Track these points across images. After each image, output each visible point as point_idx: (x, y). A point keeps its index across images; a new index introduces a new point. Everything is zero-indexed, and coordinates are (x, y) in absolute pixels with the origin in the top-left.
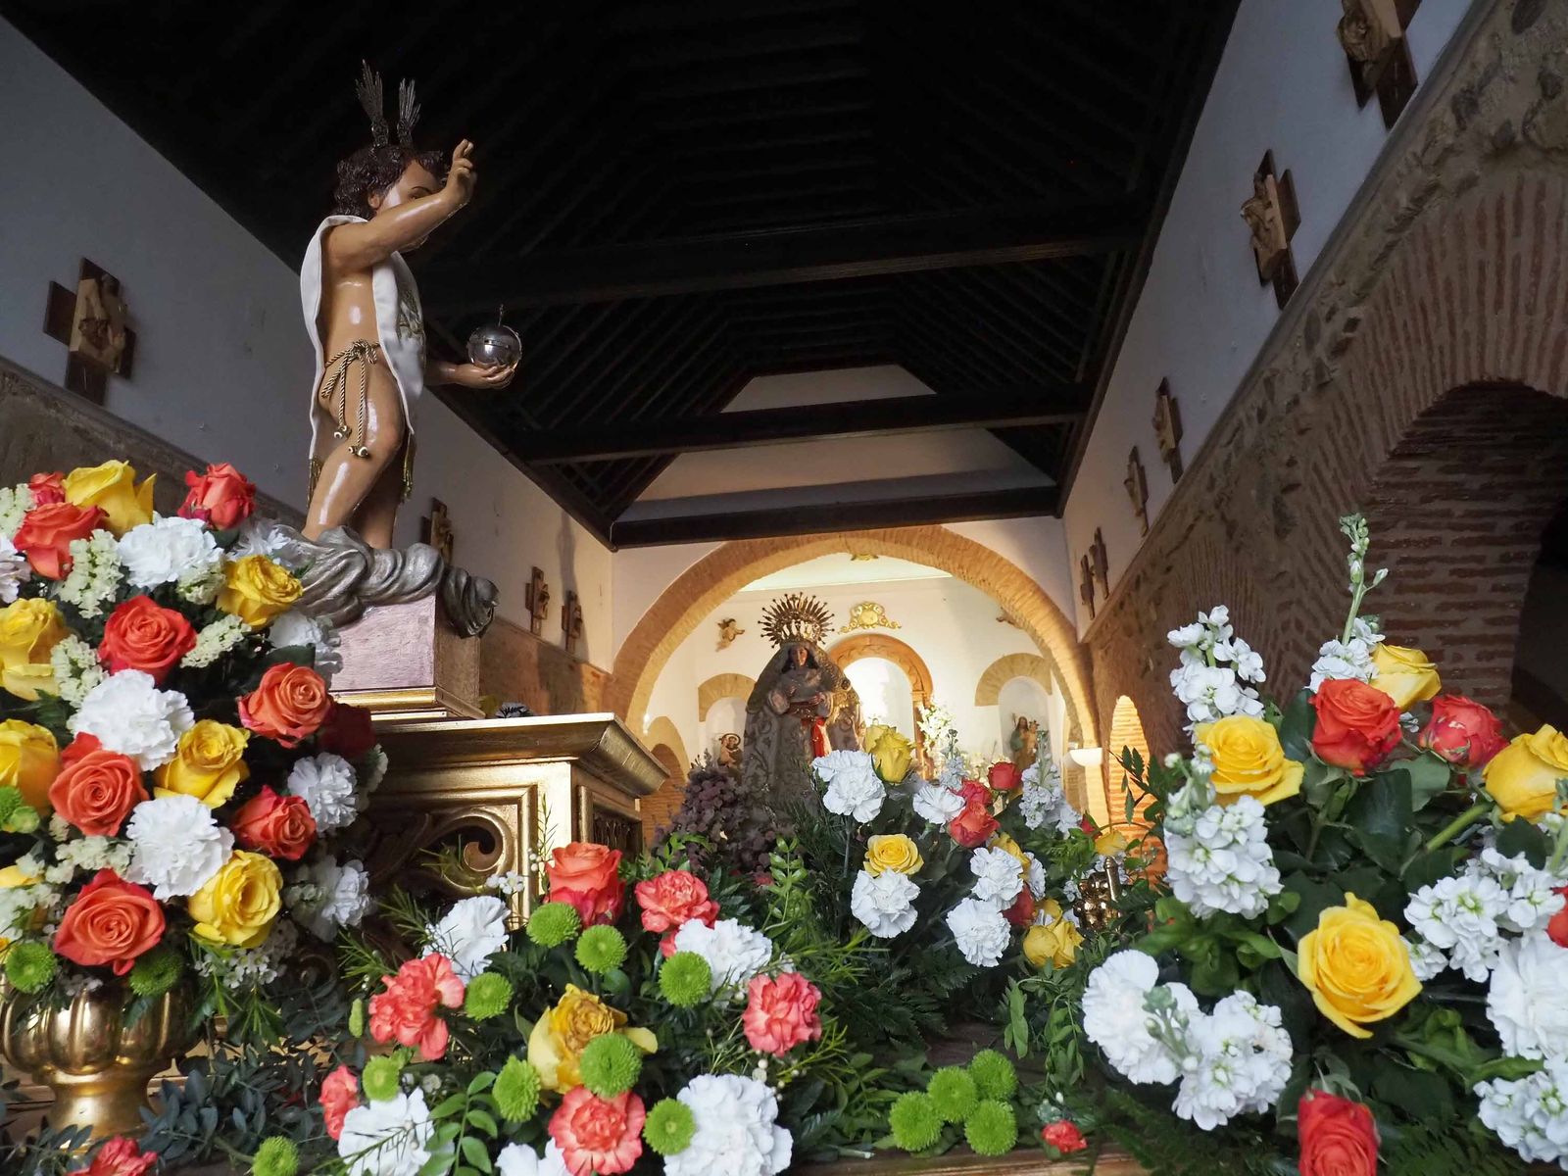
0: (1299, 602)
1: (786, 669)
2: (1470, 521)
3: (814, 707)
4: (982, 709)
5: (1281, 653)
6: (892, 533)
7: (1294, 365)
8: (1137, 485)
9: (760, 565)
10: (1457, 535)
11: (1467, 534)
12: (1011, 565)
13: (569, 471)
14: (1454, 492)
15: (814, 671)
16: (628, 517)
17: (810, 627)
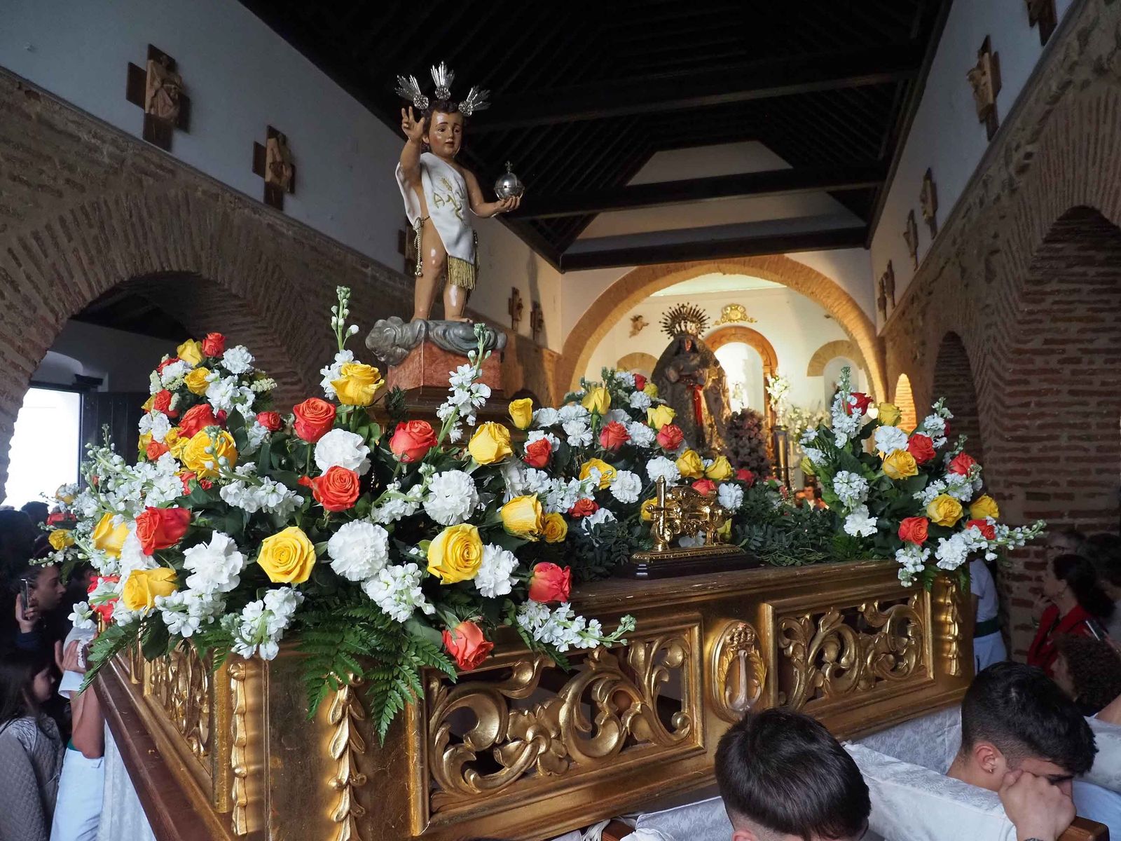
0: (996, 324)
1: (677, 353)
2: (1100, 279)
3: (695, 379)
4: (811, 378)
5: (985, 355)
6: (750, 261)
7: (999, 174)
8: (911, 236)
9: (660, 282)
10: (1091, 287)
11: (1098, 287)
12: (832, 282)
13: (534, 223)
14: (1089, 262)
15: (696, 354)
16: (572, 250)
17: (694, 326)
